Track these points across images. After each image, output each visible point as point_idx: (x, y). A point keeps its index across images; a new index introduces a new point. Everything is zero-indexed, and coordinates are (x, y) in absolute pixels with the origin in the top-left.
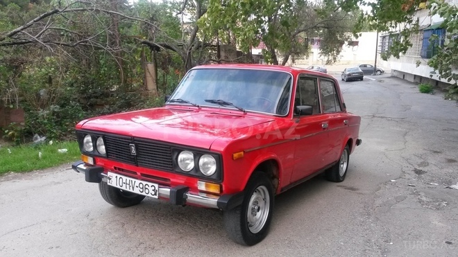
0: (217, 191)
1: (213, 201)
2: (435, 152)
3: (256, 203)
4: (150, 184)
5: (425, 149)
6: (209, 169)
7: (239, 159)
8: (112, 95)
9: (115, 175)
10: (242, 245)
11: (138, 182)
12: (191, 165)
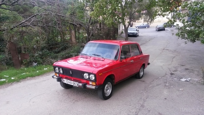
0: (95, 85)
1: (94, 87)
2: (182, 65)
3: (107, 87)
4: (76, 82)
5: (179, 64)
6: (92, 78)
7: (101, 75)
8: (59, 44)
9: (66, 80)
10: (103, 100)
11: (72, 82)
12: (88, 77)
